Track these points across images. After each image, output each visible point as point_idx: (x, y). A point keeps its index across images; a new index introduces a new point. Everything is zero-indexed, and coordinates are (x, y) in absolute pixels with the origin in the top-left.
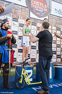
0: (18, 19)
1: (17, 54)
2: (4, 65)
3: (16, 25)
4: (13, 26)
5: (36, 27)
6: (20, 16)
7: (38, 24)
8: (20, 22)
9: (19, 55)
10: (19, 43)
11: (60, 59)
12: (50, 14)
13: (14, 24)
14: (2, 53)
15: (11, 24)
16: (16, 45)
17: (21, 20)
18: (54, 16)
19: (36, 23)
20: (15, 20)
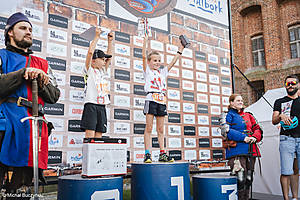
0: (66, 20)
1: (65, 138)
2: (11, 174)
3: (61, 38)
4: (51, 41)
5: (128, 48)
6: (74, 9)
7: (135, 37)
8: (74, 28)
9: (72, 142)
10: (72, 99)
11: (207, 152)
12: (174, 10)
13: (53, 34)
14: (4, 132)
15: (45, 35)
16: (62, 106)
17: (78, 23)
18: (185, 16)
19: (128, 36)
20: (58, 20)
